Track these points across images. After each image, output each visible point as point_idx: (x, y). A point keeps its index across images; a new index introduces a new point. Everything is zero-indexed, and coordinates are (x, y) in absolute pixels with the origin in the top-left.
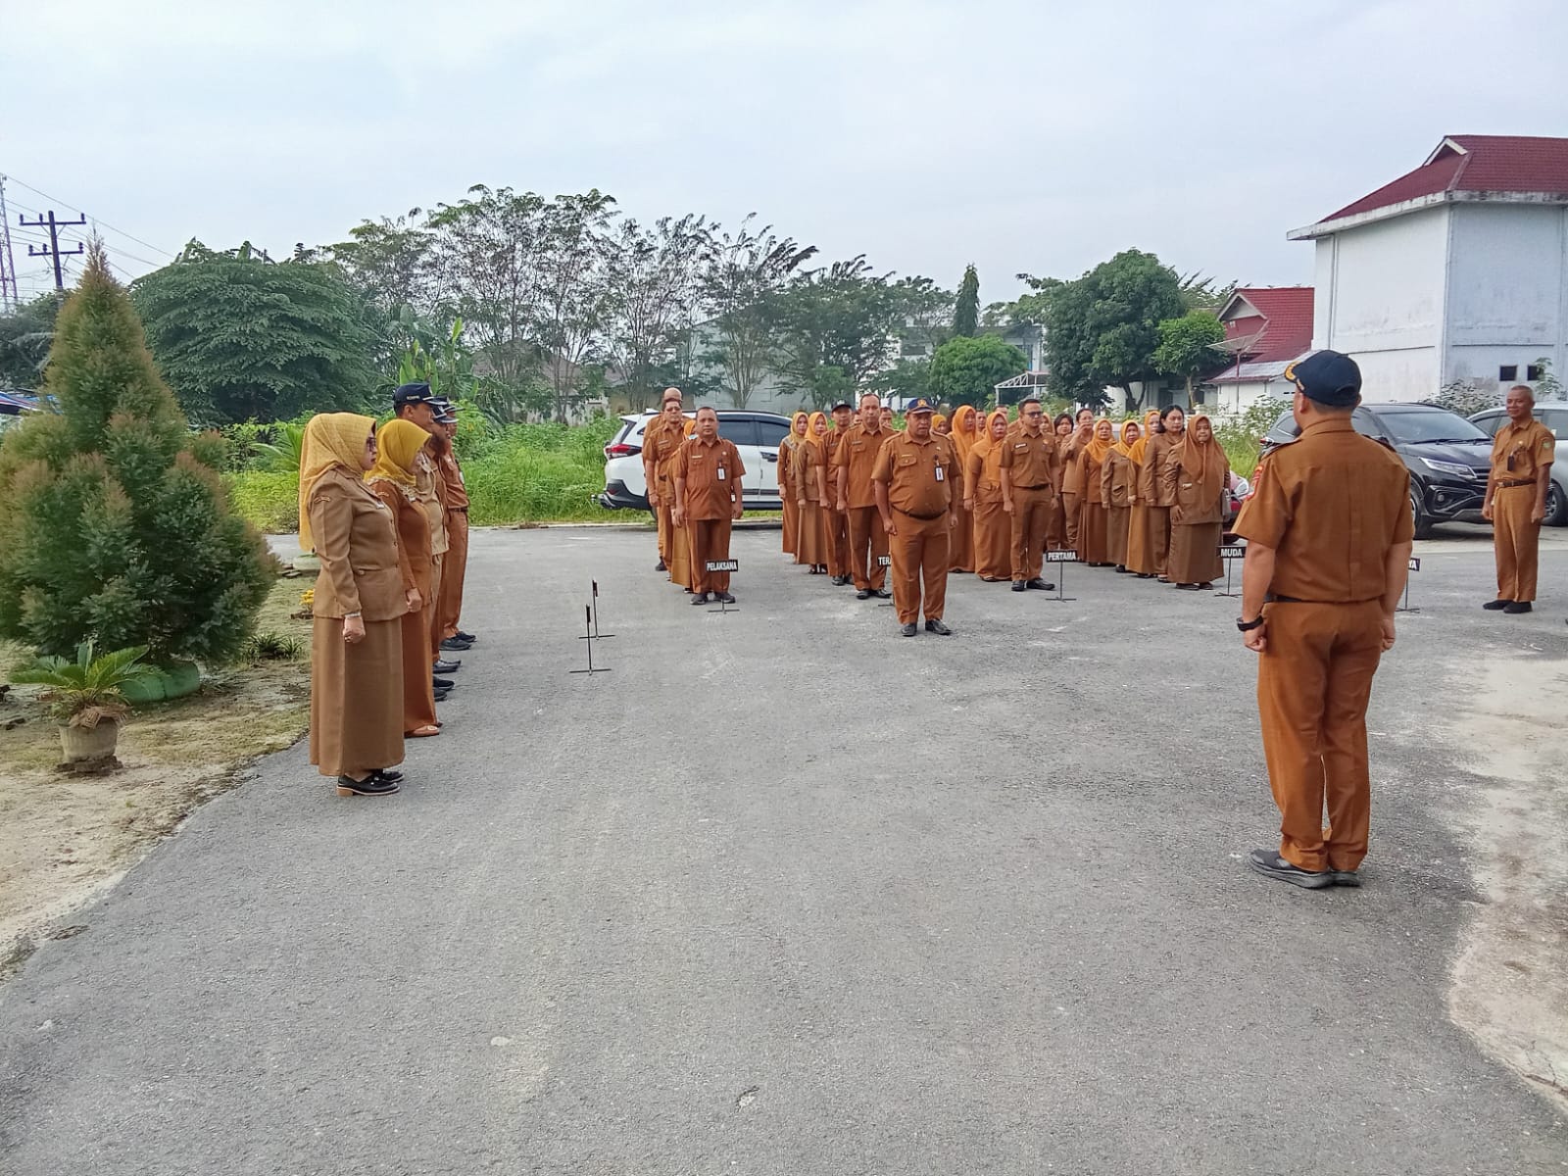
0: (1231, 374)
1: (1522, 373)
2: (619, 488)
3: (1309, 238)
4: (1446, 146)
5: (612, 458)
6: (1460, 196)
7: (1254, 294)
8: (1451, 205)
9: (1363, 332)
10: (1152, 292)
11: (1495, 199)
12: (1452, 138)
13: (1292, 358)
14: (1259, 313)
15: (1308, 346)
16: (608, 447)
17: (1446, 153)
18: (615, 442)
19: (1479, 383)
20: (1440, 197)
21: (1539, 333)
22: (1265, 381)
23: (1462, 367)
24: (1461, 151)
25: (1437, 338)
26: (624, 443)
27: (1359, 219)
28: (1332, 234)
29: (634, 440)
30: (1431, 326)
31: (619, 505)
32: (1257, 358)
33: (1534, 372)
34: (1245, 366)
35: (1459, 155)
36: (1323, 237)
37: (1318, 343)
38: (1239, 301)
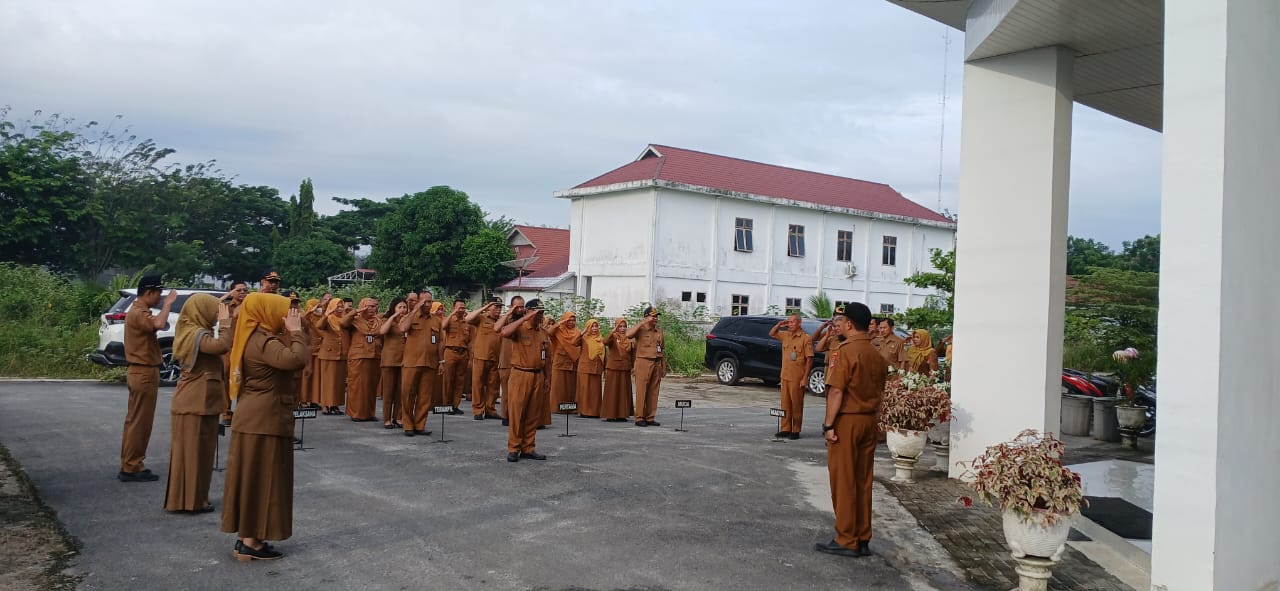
0: (514, 283)
1: (694, 297)
3: (567, 197)
4: (650, 150)
5: (112, 323)
6: (661, 183)
7: (529, 231)
8: (656, 188)
9: (601, 263)
10: (459, 223)
11: (680, 188)
12: (654, 146)
13: (557, 275)
14: (531, 243)
15: (566, 269)
16: (107, 315)
17: (649, 154)
19: (671, 302)
20: (650, 183)
21: (703, 272)
22: (539, 290)
23: (661, 291)
24: (659, 155)
25: (646, 270)
27: (600, 189)
28: (582, 196)
30: (642, 264)
32: (532, 274)
33: (701, 297)
34: (524, 279)
35: (657, 156)
36: (576, 198)
37: (572, 268)
38: (516, 233)
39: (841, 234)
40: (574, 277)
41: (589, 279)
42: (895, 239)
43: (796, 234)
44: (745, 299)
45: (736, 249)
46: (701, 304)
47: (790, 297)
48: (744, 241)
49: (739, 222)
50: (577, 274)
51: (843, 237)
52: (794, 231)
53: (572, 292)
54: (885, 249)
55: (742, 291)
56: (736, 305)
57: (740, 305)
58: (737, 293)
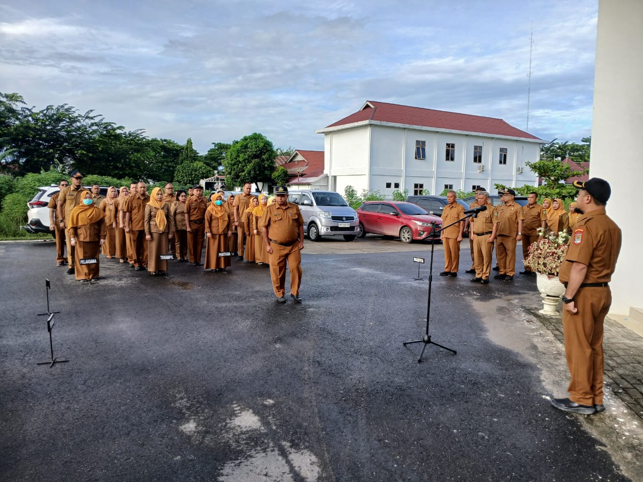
0: (296, 181)
1: (393, 185)
2: (37, 223)
3: (322, 133)
4: (367, 104)
5: (33, 207)
6: (373, 122)
7: (303, 153)
8: (371, 125)
9: (341, 168)
11: (384, 124)
12: (369, 102)
13: (317, 176)
14: (304, 159)
15: (323, 172)
16: (31, 202)
17: (367, 107)
18: (34, 200)
19: (380, 188)
20: (368, 122)
21: (398, 172)
22: (309, 184)
24: (372, 107)
25: (366, 171)
26: (40, 200)
27: (340, 127)
28: (330, 132)
29: (45, 199)
30: (364, 168)
31: (36, 231)
32: (305, 176)
33: (397, 186)
34: (301, 179)
35: (371, 108)
36: (327, 133)
37: (326, 171)
38: (297, 154)
39: (476, 148)
40: (327, 177)
41: (335, 177)
42: (506, 149)
43: (450, 149)
44: (421, 186)
45: (416, 158)
46: (397, 189)
47: (447, 184)
48: (420, 153)
49: (418, 142)
50: (329, 175)
51: (477, 149)
52: (449, 147)
53: (326, 185)
54: (501, 155)
55: (419, 182)
56: (416, 189)
57: (419, 189)
58: (417, 183)
